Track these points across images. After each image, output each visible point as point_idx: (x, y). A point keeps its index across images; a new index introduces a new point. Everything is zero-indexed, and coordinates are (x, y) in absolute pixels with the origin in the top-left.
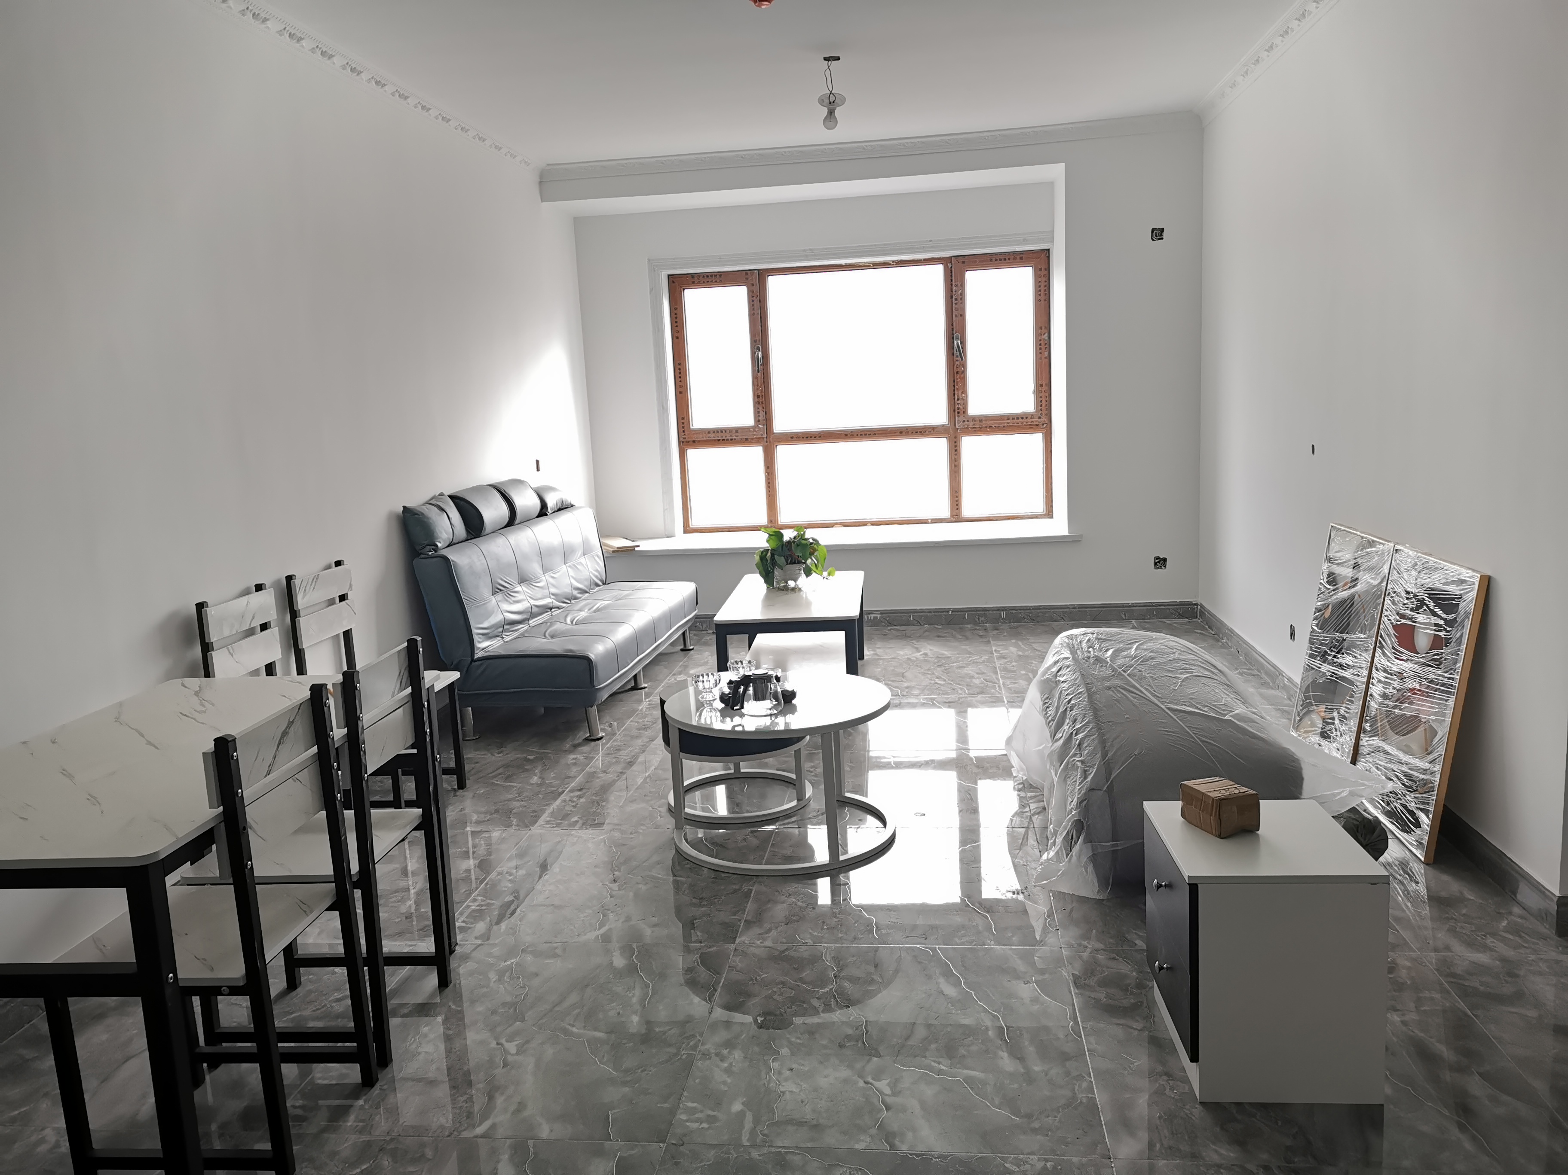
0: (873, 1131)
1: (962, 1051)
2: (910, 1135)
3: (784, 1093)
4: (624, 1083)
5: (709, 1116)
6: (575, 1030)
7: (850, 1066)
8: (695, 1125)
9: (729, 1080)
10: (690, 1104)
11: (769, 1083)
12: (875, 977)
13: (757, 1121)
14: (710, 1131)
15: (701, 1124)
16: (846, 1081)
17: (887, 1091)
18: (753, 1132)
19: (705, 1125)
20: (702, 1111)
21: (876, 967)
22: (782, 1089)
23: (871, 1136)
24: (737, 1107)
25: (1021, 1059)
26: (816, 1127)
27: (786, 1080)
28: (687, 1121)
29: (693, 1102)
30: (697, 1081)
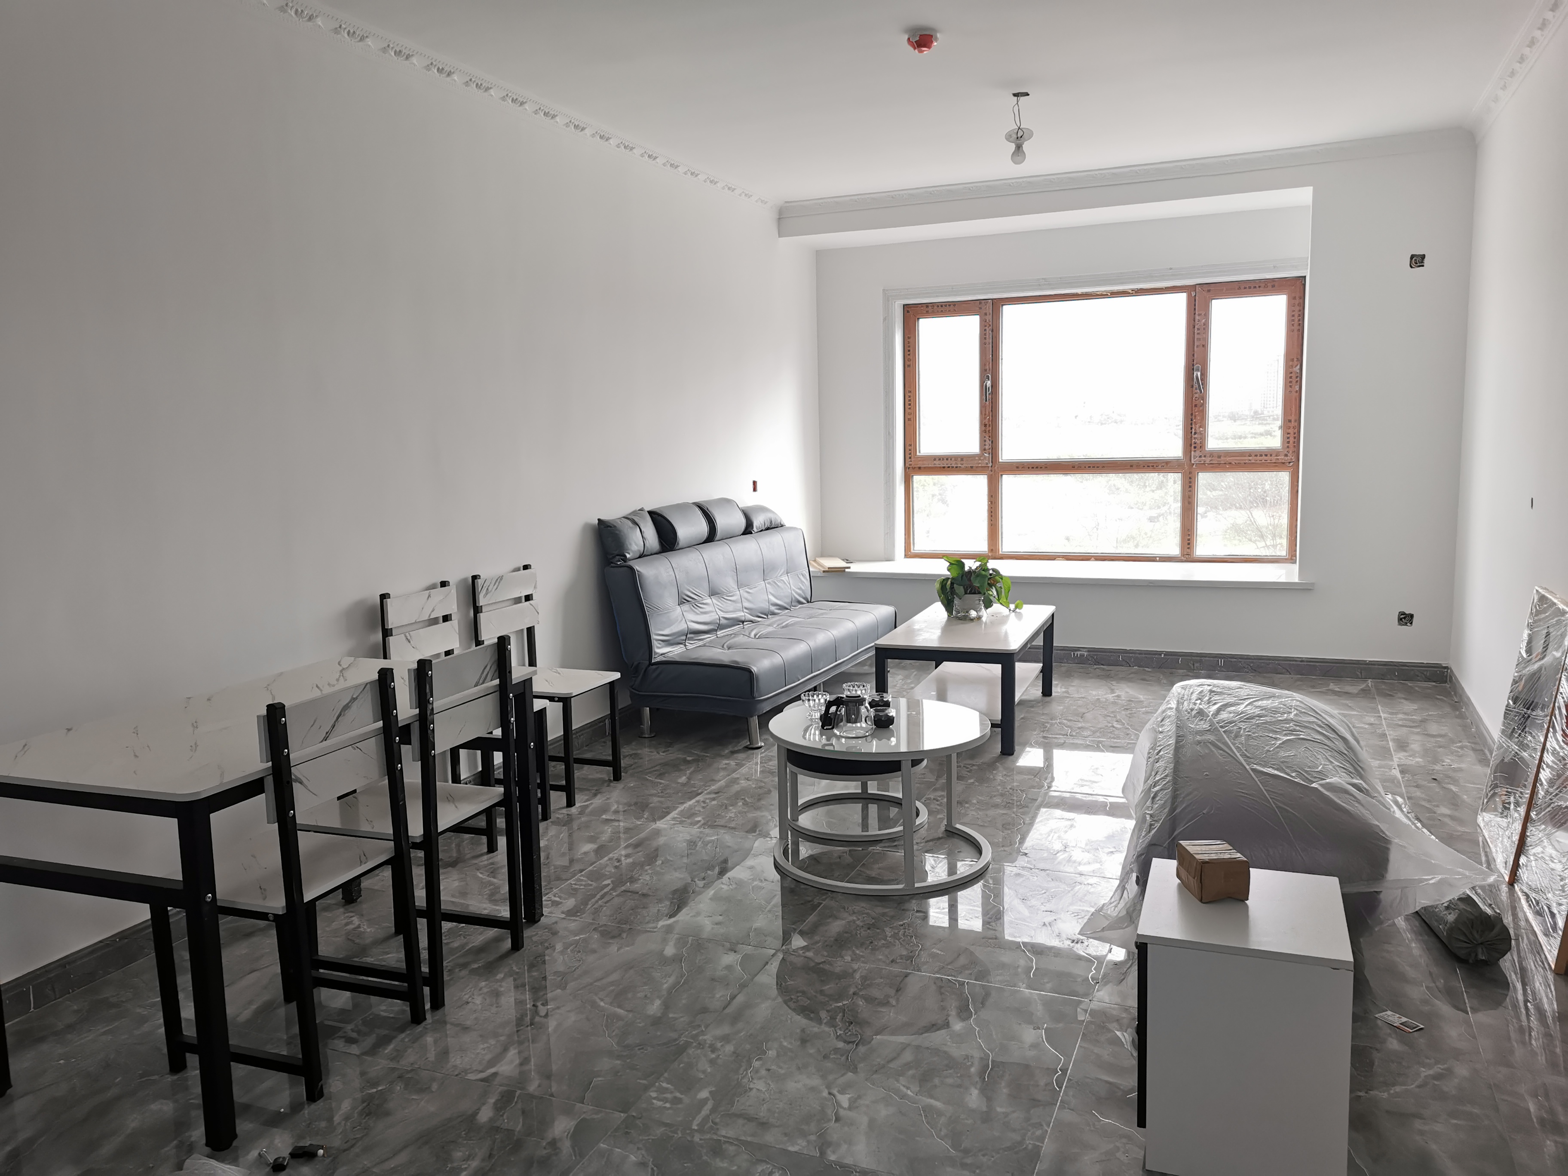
0: (813, 1138)
1: (937, 1081)
2: (844, 1147)
3: (751, 1089)
4: (619, 1057)
5: (675, 1097)
6: (602, 1004)
7: (823, 1077)
8: (660, 1103)
9: (709, 1070)
10: (664, 1085)
11: (743, 1078)
12: (891, 1000)
13: (713, 1110)
14: (670, 1111)
15: (665, 1103)
16: (813, 1089)
17: (846, 1104)
18: (706, 1119)
19: (668, 1105)
20: (672, 1092)
21: (897, 991)
22: (752, 1086)
23: (808, 1142)
24: (704, 1094)
25: (989, 1099)
26: (764, 1125)
27: (760, 1078)
28: (654, 1098)
29: (668, 1084)
30: (682, 1065)
